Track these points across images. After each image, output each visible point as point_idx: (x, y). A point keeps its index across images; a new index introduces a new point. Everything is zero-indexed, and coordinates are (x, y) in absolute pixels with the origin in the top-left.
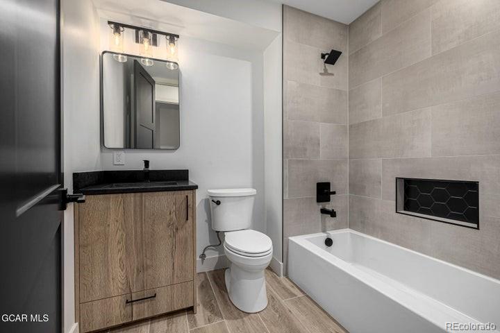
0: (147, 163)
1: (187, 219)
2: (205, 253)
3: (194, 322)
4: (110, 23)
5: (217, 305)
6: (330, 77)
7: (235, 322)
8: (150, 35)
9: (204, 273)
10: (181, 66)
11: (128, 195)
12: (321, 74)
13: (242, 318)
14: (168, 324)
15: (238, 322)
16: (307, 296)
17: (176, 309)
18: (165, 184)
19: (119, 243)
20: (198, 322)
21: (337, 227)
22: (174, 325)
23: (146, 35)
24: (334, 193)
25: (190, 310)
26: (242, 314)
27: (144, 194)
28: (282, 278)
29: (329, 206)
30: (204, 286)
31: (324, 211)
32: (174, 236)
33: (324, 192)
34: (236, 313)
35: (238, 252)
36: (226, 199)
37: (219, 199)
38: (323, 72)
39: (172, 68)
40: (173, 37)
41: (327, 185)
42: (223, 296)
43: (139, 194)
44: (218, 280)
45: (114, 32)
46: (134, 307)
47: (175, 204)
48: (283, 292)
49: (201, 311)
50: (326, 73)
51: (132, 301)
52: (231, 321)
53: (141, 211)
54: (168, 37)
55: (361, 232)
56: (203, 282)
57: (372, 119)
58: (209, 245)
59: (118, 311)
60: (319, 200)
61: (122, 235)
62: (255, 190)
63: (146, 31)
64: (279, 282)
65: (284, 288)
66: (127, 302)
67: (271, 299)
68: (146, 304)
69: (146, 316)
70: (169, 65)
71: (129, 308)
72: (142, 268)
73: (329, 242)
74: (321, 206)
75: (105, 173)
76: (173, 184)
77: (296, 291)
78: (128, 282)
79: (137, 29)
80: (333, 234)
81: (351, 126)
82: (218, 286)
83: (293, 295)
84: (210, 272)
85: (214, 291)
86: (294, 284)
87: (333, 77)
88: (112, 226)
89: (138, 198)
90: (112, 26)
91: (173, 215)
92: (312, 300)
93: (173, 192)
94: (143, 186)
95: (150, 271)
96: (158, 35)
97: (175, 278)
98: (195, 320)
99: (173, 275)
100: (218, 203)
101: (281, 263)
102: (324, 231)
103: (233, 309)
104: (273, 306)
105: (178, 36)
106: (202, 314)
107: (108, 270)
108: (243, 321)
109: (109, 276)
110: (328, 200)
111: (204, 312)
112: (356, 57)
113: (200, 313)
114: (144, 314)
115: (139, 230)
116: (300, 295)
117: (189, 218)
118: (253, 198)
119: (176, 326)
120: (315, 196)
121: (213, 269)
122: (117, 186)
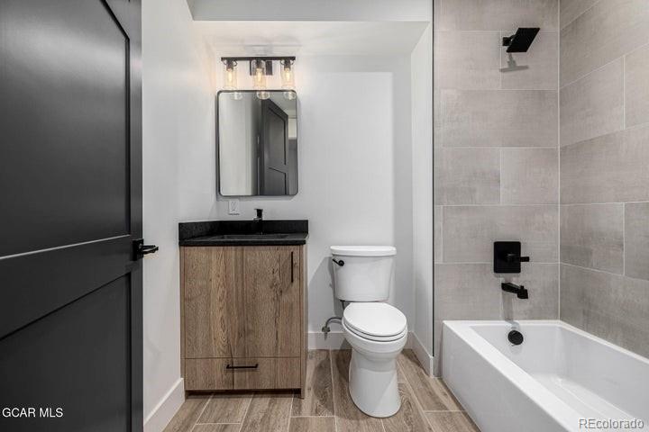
0: (260, 212)
1: (292, 281)
2: (329, 326)
3: (298, 409)
4: (223, 59)
5: (332, 395)
6: (521, 72)
7: (348, 422)
8: (264, 63)
9: (328, 351)
10: (299, 94)
11: (229, 248)
12: (503, 71)
13: (358, 420)
14: (270, 403)
15: (351, 424)
16: (465, 414)
17: (281, 387)
18: (278, 237)
19: (220, 300)
20: (303, 410)
21: (532, 315)
22: (276, 406)
23: (258, 65)
24: (527, 259)
25: (297, 393)
26: (360, 414)
27: (245, 248)
28: (432, 378)
29: (516, 280)
30: (322, 368)
31: (507, 287)
32: (278, 300)
33: (507, 256)
34: (352, 411)
35: (355, 330)
36: (353, 259)
37: (342, 259)
38: (506, 66)
39: (290, 97)
40: (288, 61)
41: (516, 246)
42: (342, 386)
43: (239, 248)
44: (342, 363)
45: (228, 68)
46: (235, 374)
47: (279, 261)
48: (428, 398)
49: (310, 398)
50: (512, 66)
51: (233, 368)
52: (343, 419)
53: (242, 266)
54: (283, 61)
55: (583, 329)
56: (322, 362)
57: (606, 133)
58: (334, 316)
59: (219, 375)
60: (498, 269)
61: (224, 292)
62: (394, 249)
63: (258, 60)
64: (425, 384)
65: (432, 394)
66: (228, 367)
67: (407, 405)
68: (247, 374)
69: (248, 388)
70: (287, 95)
71: (230, 374)
72: (244, 332)
73: (516, 338)
74: (503, 278)
75: (221, 223)
76: (282, 237)
77: (448, 402)
78: (229, 345)
79: (250, 59)
80: (523, 326)
81: (564, 149)
82: (340, 372)
83: (441, 406)
84: (335, 351)
85: (333, 376)
86: (449, 391)
87: (527, 71)
88: (214, 281)
89: (239, 253)
90: (225, 61)
91: (276, 274)
92: (471, 421)
93: (276, 247)
94: (254, 238)
95: (251, 337)
96: (273, 62)
97: (279, 350)
98: (300, 406)
99: (277, 346)
100: (341, 263)
101: (431, 357)
102: (508, 319)
103: (350, 404)
104: (406, 415)
105: (293, 58)
106: (310, 402)
107: (210, 328)
108: (359, 425)
109: (210, 335)
110: (516, 269)
111: (313, 400)
112: (574, 29)
113: (309, 398)
114: (245, 385)
115: (240, 288)
116: (454, 409)
117: (296, 279)
118: (391, 260)
119: (278, 408)
120: (491, 263)
121: (339, 348)
122: (228, 237)
